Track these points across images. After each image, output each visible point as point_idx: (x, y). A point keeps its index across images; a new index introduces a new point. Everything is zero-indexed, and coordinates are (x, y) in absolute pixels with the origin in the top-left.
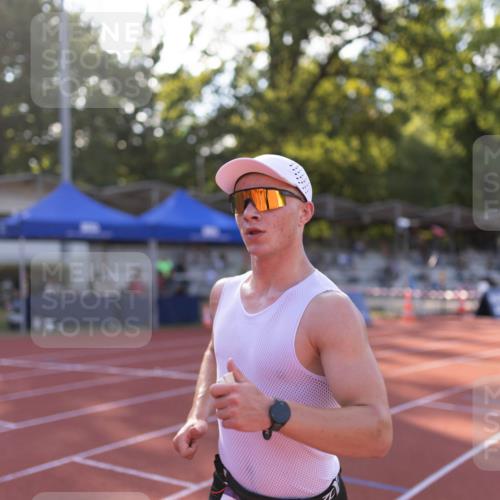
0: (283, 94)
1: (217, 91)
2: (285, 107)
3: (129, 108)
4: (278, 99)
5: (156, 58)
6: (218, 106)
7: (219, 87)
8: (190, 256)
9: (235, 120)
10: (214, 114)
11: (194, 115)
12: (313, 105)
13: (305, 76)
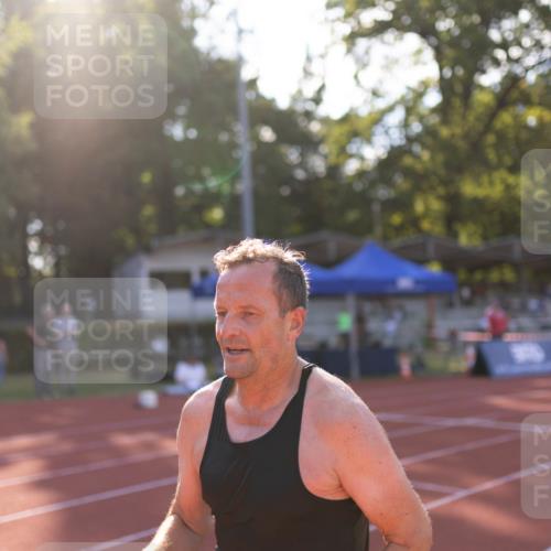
0: (458, 131)
1: (387, 133)
2: (462, 145)
3: (293, 155)
4: (453, 136)
5: (317, 100)
6: (389, 148)
7: (389, 128)
8: (368, 307)
9: (408, 161)
10: (384, 156)
11: (362, 158)
12: (491, 139)
13: (480, 110)
